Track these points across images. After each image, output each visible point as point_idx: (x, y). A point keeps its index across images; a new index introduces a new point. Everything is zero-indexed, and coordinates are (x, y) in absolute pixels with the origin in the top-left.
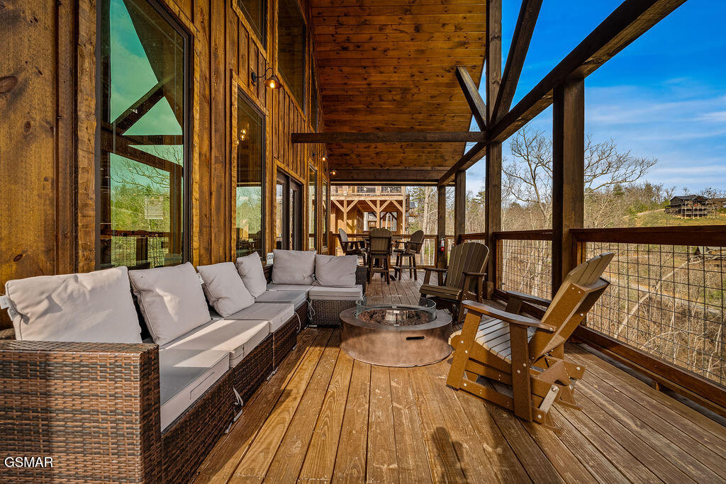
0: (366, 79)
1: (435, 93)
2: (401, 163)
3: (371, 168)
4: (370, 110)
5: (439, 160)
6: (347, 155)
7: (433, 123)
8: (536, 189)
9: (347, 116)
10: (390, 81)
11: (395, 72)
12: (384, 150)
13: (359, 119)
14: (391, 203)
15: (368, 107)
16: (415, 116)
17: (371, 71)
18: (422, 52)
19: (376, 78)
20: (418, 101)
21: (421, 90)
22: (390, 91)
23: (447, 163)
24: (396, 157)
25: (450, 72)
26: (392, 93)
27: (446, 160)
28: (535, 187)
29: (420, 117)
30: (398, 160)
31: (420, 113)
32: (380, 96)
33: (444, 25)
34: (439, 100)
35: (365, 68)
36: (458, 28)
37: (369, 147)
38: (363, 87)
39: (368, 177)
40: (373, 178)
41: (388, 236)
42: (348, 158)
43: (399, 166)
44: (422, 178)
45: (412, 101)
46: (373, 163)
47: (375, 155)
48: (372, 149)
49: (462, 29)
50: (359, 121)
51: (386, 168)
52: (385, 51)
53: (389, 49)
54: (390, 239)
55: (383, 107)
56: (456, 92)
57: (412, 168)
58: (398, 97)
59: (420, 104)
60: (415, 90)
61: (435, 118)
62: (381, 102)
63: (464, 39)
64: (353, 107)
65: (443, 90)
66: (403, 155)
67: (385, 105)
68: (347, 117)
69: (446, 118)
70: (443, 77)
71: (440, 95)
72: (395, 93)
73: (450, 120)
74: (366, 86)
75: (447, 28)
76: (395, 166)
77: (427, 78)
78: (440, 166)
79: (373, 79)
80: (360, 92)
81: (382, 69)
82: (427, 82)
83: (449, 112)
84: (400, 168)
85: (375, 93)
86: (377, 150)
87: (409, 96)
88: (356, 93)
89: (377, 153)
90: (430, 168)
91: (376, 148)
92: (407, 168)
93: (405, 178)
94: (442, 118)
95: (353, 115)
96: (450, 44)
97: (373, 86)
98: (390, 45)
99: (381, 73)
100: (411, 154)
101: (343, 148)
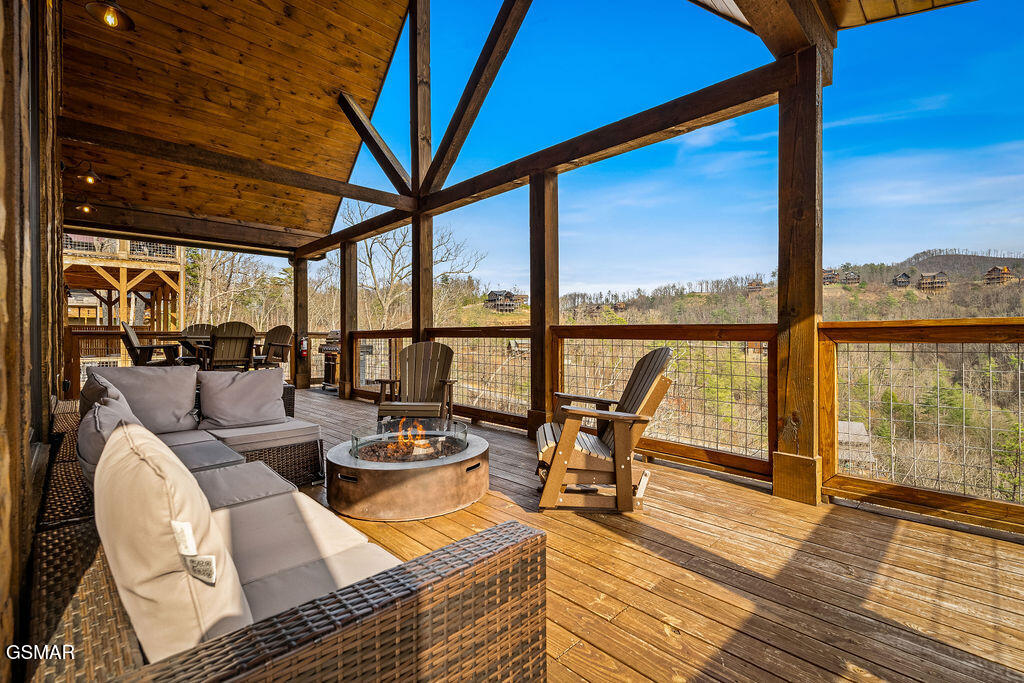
0: (179, 52)
1: (304, 118)
2: (232, 213)
3: (168, 211)
4: (179, 107)
5: (298, 220)
6: (114, 178)
7: (295, 161)
8: (372, 272)
9: (125, 104)
10: (228, 72)
11: (241, 62)
12: (199, 185)
13: (154, 117)
14: (154, 275)
15: (176, 102)
16: (268, 143)
17: (194, 41)
18: (293, 49)
19: (200, 58)
20: (276, 121)
21: (283, 106)
22: (227, 90)
23: (310, 224)
24: (224, 201)
25: (330, 95)
26: (230, 93)
27: (308, 221)
28: (372, 269)
29: (276, 146)
30: (225, 207)
31: (276, 141)
32: (205, 92)
33: (329, 26)
34: (311, 131)
35: (180, 30)
36: (348, 39)
37: (168, 173)
38: (171, 62)
39: (164, 227)
40: (174, 230)
41: (247, 335)
42: (114, 184)
43: (227, 216)
44: (269, 243)
45: (266, 119)
46: (173, 204)
47: (180, 191)
48: (175, 178)
49: (353, 43)
50: (153, 122)
51: (201, 217)
52: (226, 19)
53: (233, 20)
54: (251, 340)
55: (209, 111)
56: (335, 127)
57: (252, 224)
58: (240, 104)
59: (278, 126)
60: (274, 104)
61: (299, 155)
62: (206, 103)
63: (355, 59)
64: (143, 91)
65: (319, 118)
66: (236, 200)
67: (213, 109)
68: (124, 106)
69: (317, 160)
70: (319, 98)
71: (312, 123)
72: (235, 95)
73: (322, 164)
74: (180, 65)
75: (333, 33)
76: (219, 216)
77: (294, 91)
78: (299, 228)
79: (192, 56)
80: (164, 70)
81: (216, 47)
82: (293, 97)
83: (322, 152)
84: (228, 220)
85: (196, 83)
86: (186, 182)
87: (261, 109)
88: (156, 70)
89: (186, 188)
90: (281, 229)
91: (184, 178)
92: (243, 223)
93: (241, 238)
94: (310, 158)
95: (142, 106)
96: (335, 57)
97: (193, 69)
98: (236, 14)
99: (213, 52)
100: (251, 202)
101: (105, 161)
